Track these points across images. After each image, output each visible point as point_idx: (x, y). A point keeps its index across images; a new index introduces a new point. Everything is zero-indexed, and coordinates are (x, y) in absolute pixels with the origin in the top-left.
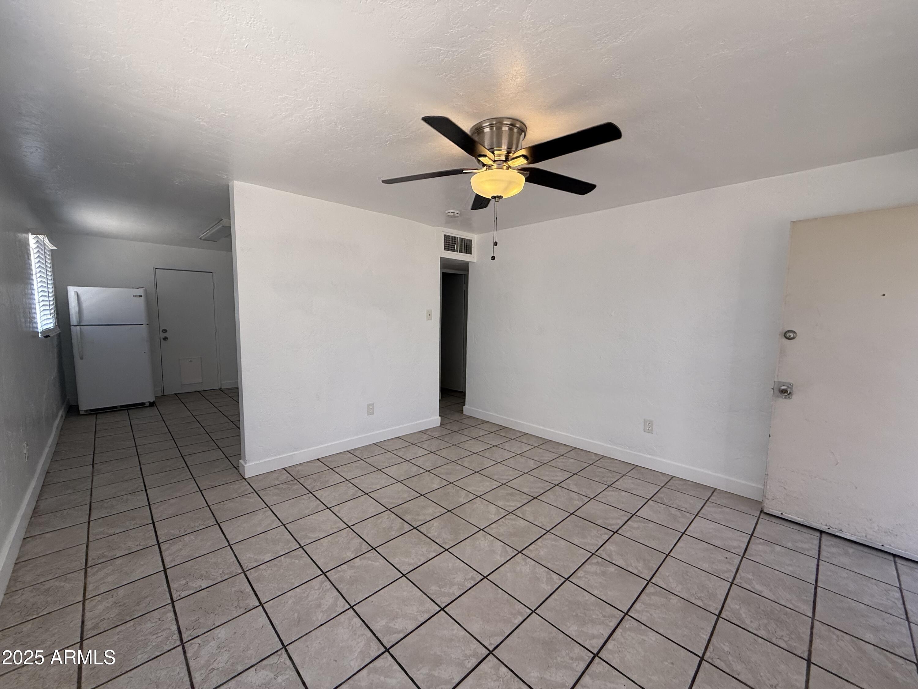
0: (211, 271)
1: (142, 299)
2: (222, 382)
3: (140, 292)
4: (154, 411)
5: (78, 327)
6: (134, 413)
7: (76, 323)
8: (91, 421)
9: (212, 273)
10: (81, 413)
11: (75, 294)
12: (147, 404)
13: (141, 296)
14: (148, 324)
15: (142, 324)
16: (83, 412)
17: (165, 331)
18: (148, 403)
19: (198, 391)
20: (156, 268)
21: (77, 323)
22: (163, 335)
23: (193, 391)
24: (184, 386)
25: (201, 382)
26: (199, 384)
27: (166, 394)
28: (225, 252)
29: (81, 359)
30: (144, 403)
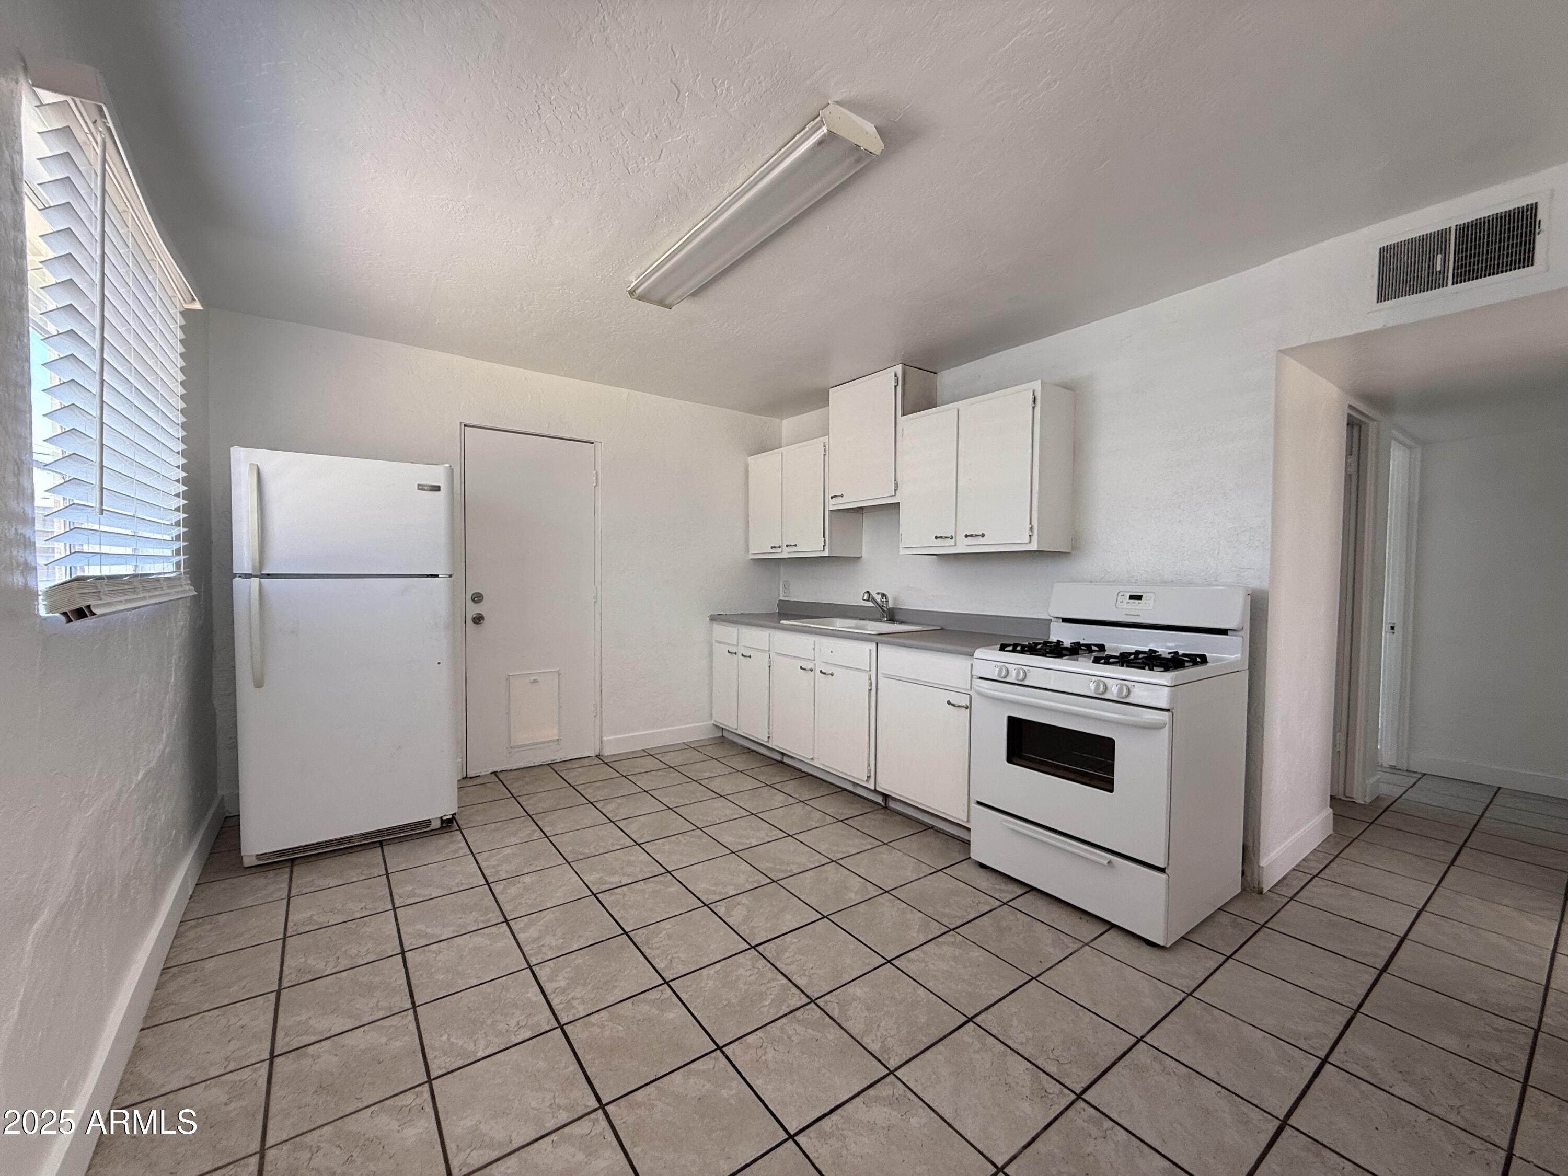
0: (591, 440)
1: (441, 496)
2: (604, 738)
3: (437, 474)
4: (453, 844)
5: (255, 581)
6: (397, 856)
7: (250, 567)
8: (276, 885)
9: (592, 443)
10: (247, 862)
11: (251, 470)
12: (436, 824)
13: (437, 489)
14: (450, 576)
15: (436, 576)
16: (254, 858)
17: (477, 598)
18: (439, 822)
19: (548, 764)
20: (465, 426)
21: (254, 570)
22: (473, 610)
23: (536, 764)
24: (516, 750)
25: (556, 738)
26: (552, 744)
27: (471, 773)
28: (625, 391)
29: (259, 684)
30: (428, 822)
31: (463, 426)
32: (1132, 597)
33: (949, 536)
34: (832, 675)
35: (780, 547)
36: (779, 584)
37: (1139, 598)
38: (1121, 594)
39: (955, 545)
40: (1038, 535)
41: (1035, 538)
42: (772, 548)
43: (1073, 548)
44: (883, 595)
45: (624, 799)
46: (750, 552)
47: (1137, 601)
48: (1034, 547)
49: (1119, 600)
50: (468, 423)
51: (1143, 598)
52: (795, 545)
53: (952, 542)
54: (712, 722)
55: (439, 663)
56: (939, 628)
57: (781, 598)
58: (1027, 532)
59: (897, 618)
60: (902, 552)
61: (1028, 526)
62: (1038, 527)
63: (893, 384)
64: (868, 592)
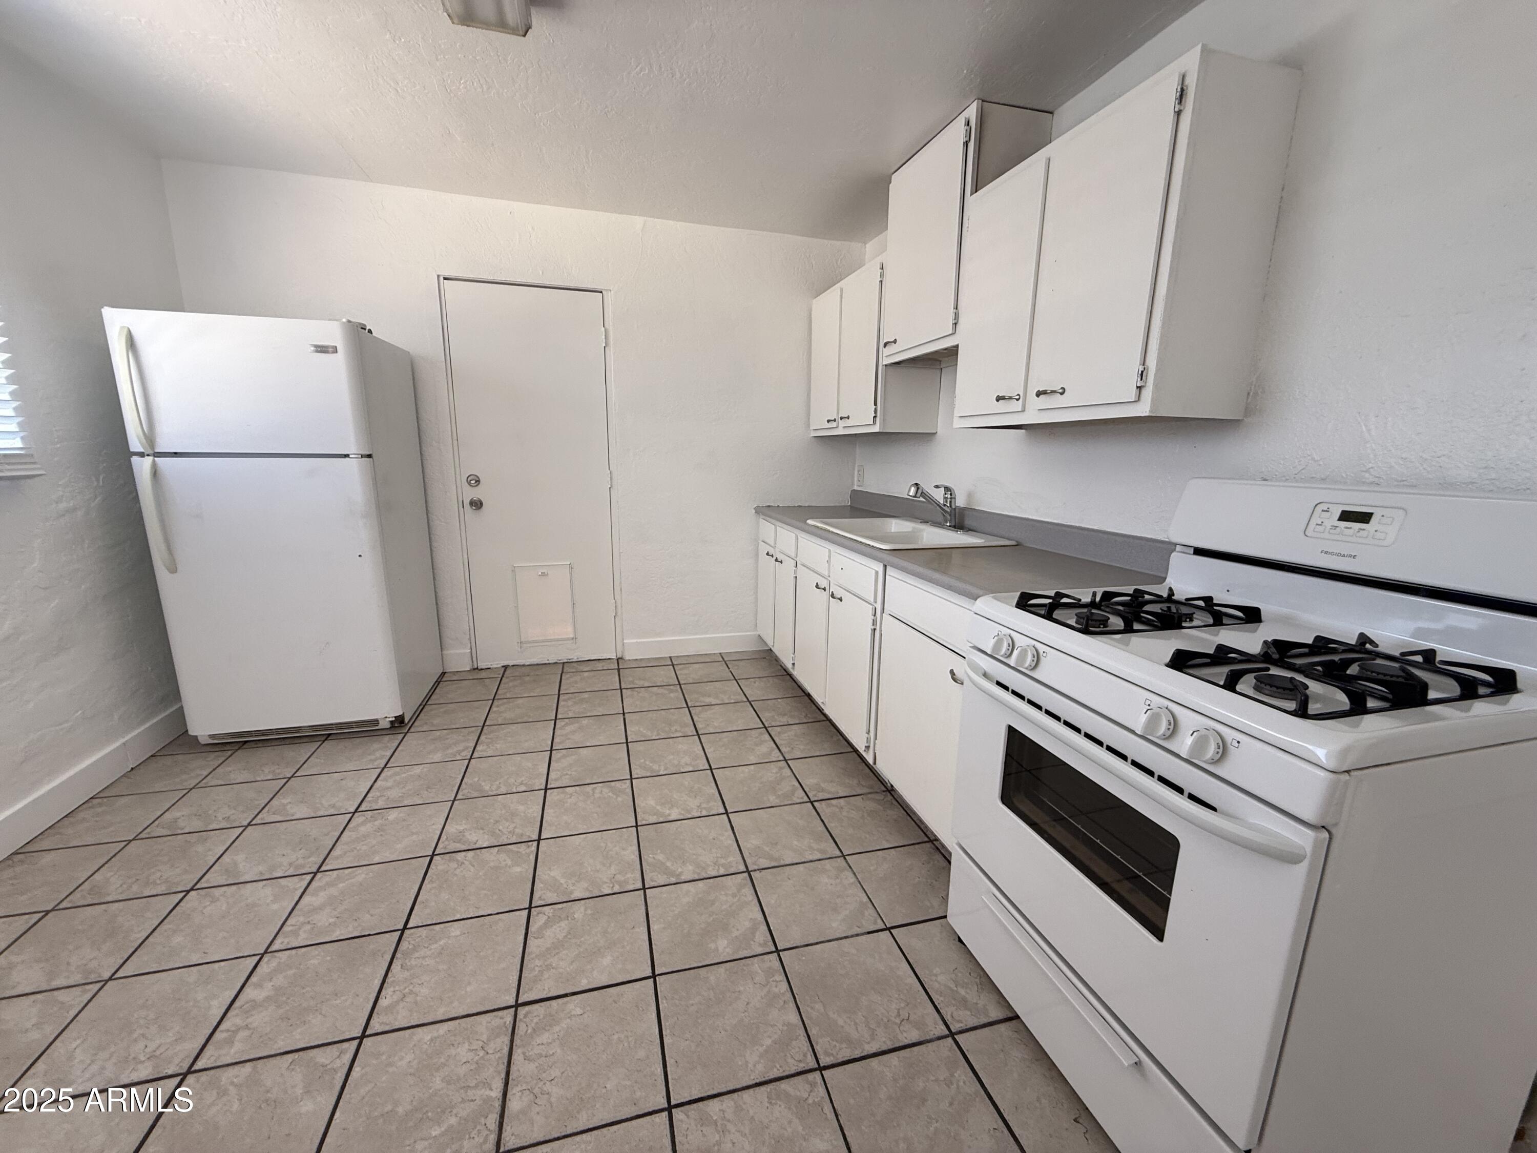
0: (599, 288)
1: (338, 362)
2: (625, 640)
5: (148, 461)
7: (143, 445)
9: (600, 292)
11: (122, 333)
12: (384, 724)
13: (331, 349)
14: (369, 456)
15: (347, 456)
16: (208, 738)
17: (473, 481)
18: (387, 721)
19: (563, 663)
20: (444, 278)
21: (147, 444)
22: (471, 494)
23: (550, 662)
24: (528, 645)
25: (572, 636)
26: (568, 642)
27: (482, 665)
28: (638, 221)
29: (173, 570)
30: (376, 722)
31: (442, 279)
32: (1346, 516)
33: (1014, 394)
34: (841, 600)
35: (835, 420)
36: (854, 469)
37: (1364, 518)
38: (1325, 507)
39: (1023, 411)
40: (1156, 386)
41: (1147, 393)
42: (829, 421)
43: (1249, 411)
44: (947, 489)
45: (591, 720)
46: (812, 428)
47: (1357, 526)
48: (1143, 410)
49: (1316, 520)
50: (447, 274)
51: (1373, 520)
52: (848, 418)
53: (1017, 406)
54: (758, 633)
55: (360, 556)
56: (1014, 543)
57: (856, 488)
58: (1134, 381)
59: (968, 522)
60: (958, 423)
61: (1137, 367)
62: (1158, 370)
63: (962, 140)
64: (917, 484)
